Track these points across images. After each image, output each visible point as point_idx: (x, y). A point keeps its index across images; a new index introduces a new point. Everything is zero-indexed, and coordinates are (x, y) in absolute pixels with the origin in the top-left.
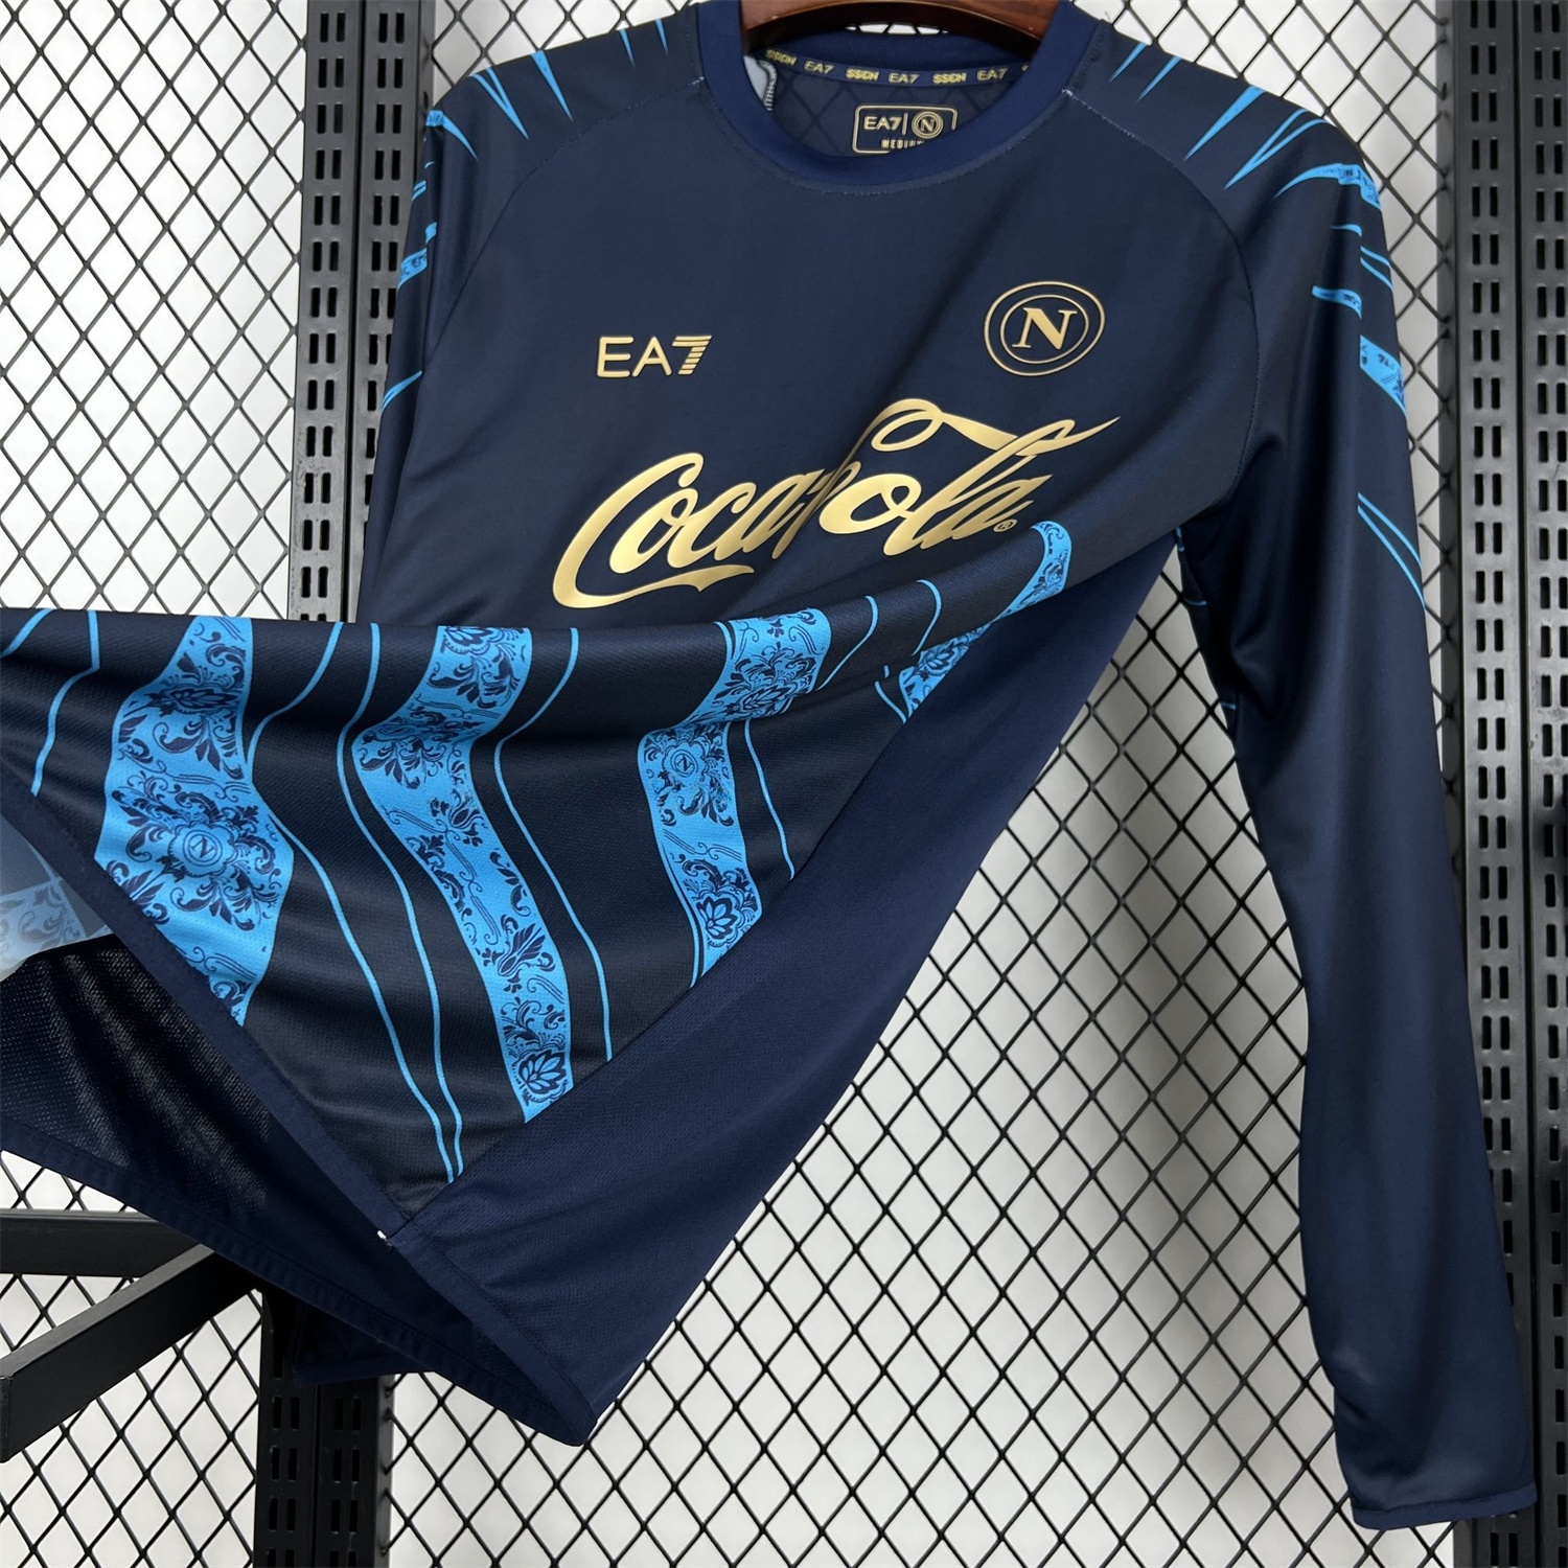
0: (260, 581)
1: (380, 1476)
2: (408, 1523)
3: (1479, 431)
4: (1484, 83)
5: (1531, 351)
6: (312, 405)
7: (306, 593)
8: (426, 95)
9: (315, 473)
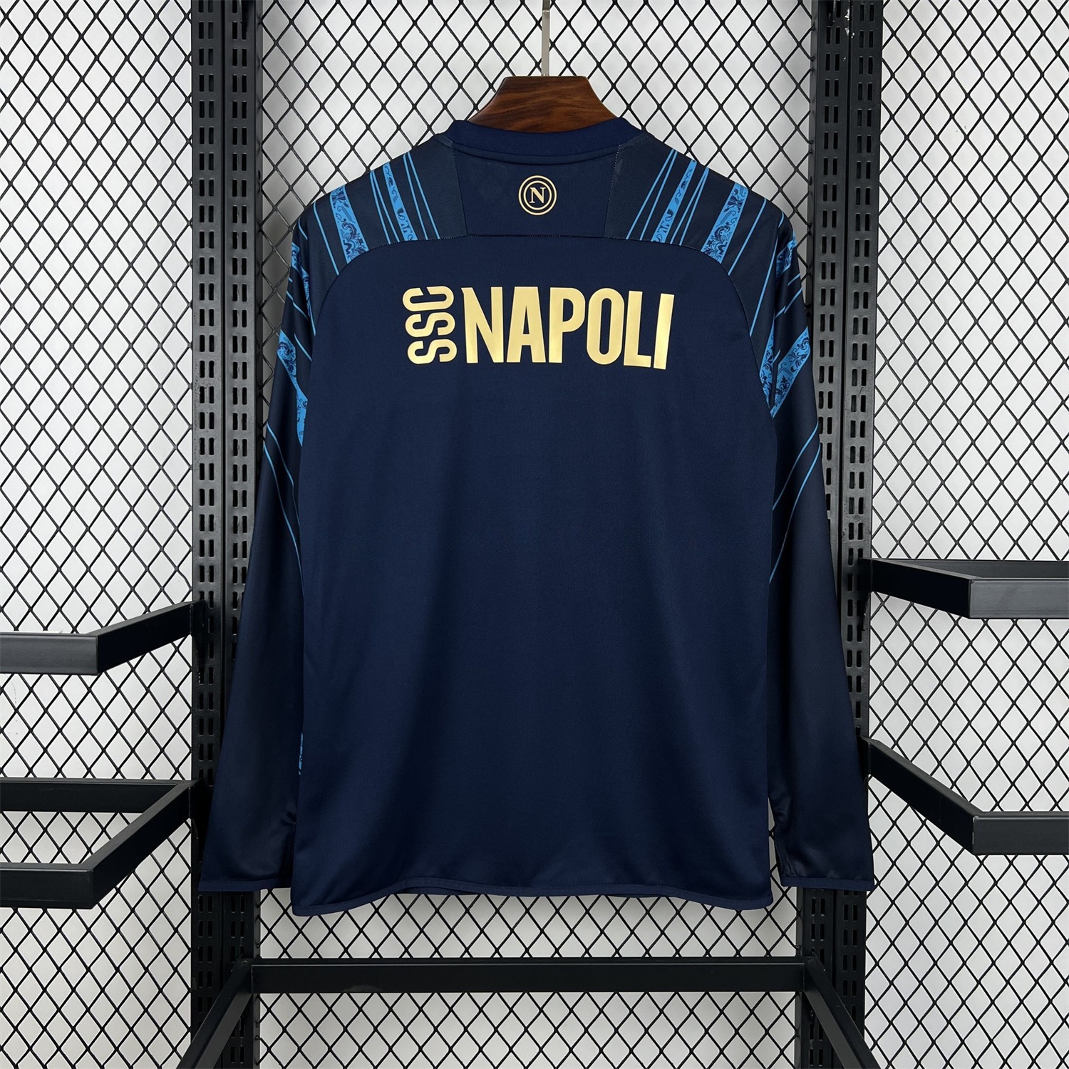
0: (176, 444)
1: (255, 909)
2: (270, 931)
3: (822, 369)
4: (831, 179)
5: (850, 326)
6: (202, 349)
7: (202, 452)
8: (259, 172)
9: (205, 387)
